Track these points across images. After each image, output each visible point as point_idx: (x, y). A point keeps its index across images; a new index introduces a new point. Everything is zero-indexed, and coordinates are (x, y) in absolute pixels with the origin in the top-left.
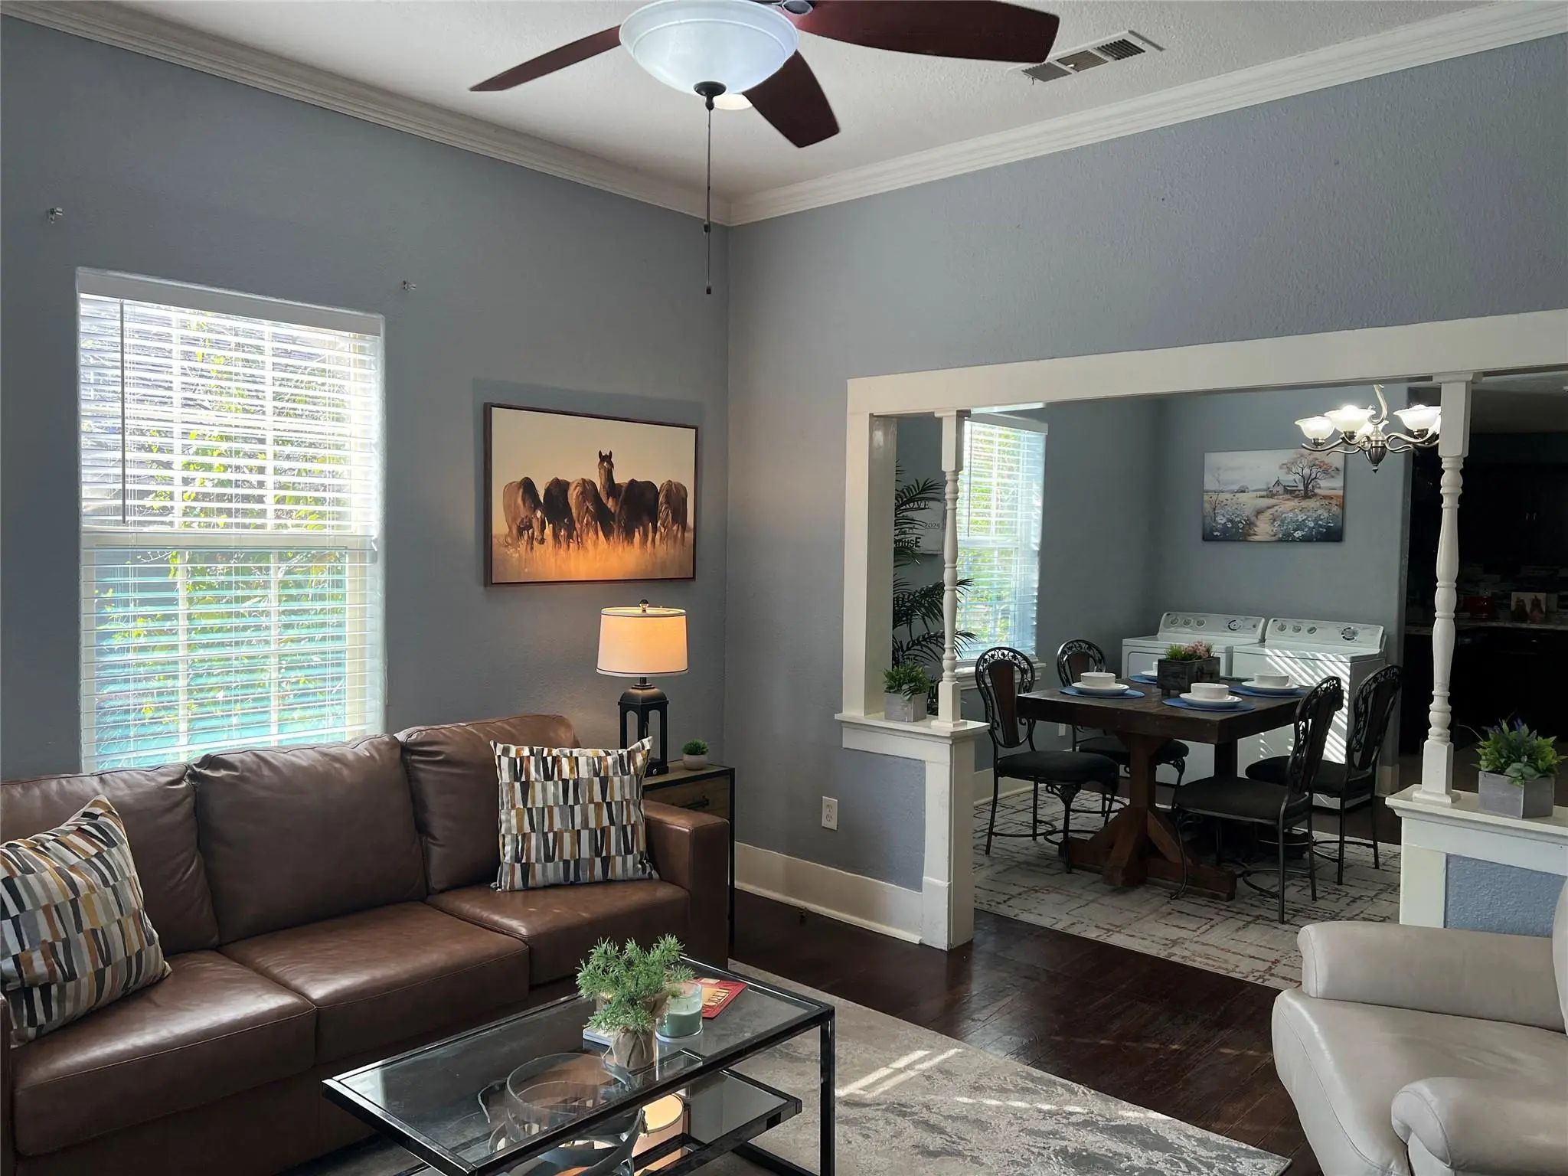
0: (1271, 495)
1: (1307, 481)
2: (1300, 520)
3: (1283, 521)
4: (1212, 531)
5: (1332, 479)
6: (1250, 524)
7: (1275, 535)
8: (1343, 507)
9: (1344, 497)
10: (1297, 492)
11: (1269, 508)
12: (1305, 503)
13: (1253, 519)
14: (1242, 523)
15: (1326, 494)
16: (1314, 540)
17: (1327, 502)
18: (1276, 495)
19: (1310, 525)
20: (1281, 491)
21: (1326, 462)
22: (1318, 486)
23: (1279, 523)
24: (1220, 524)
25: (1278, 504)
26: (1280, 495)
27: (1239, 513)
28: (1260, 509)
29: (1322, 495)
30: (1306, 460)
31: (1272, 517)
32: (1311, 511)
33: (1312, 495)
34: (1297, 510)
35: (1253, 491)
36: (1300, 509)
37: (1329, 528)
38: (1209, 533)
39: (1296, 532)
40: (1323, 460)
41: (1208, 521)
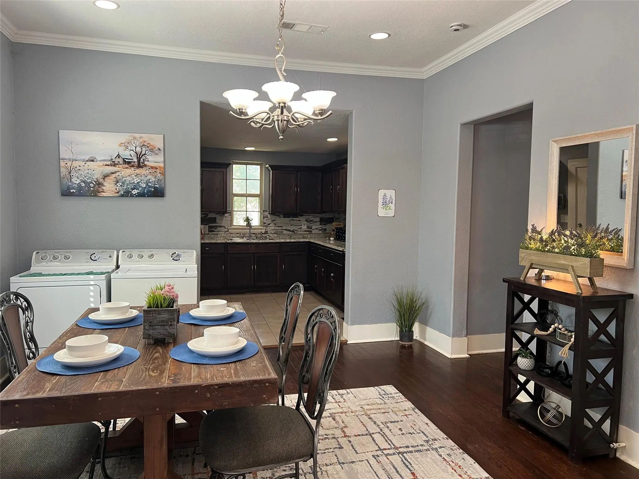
0: (115, 165)
1: (139, 156)
2: (136, 182)
3: (123, 183)
4: (69, 188)
6: (99, 184)
7: (118, 192)
8: (163, 174)
9: (164, 168)
10: (133, 163)
11: (113, 173)
12: (138, 171)
13: (101, 180)
14: (93, 184)
15: (153, 166)
16: (146, 196)
17: (154, 170)
18: (117, 164)
19: (143, 186)
20: (121, 162)
21: (151, 144)
22: (147, 160)
23: (121, 184)
24: (75, 184)
25: (119, 170)
26: (120, 164)
27: (90, 176)
28: (106, 174)
29: (150, 166)
30: (138, 142)
31: (115, 179)
32: (143, 176)
33: (143, 166)
34: (133, 175)
35: (101, 161)
36: (136, 175)
37: (155, 188)
38: (67, 190)
39: (134, 191)
40: (149, 142)
41: (65, 181)
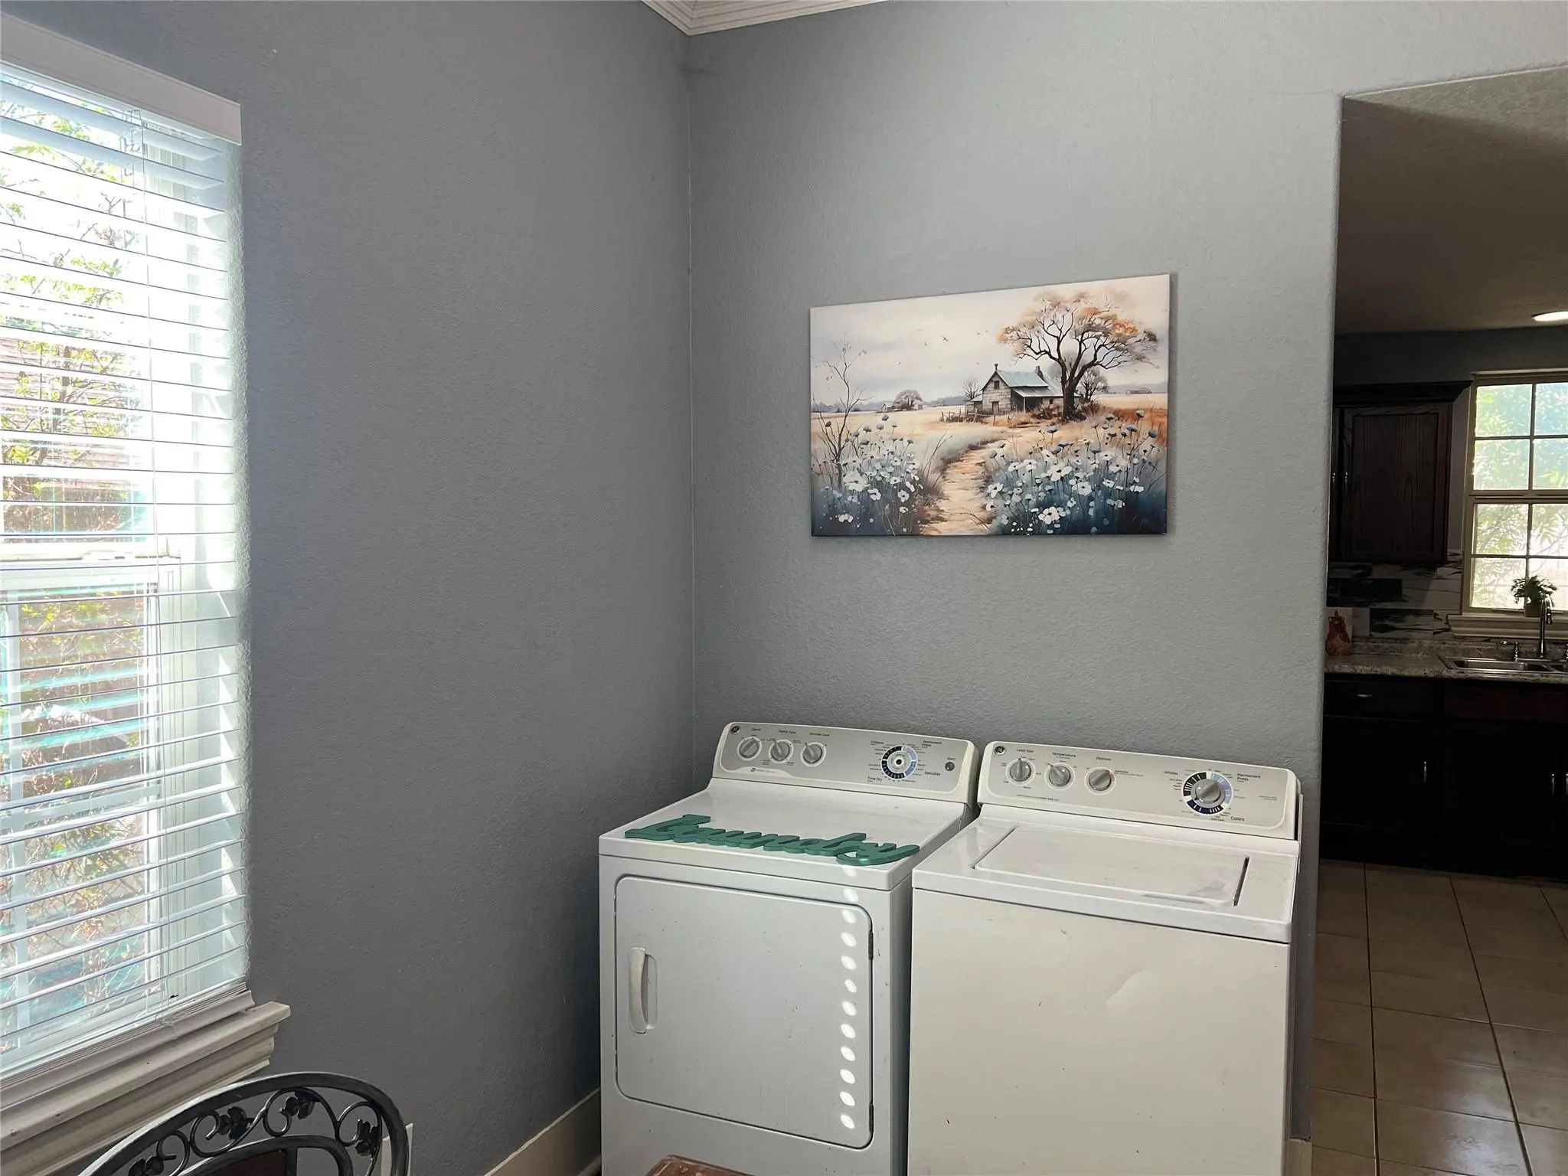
0: (979, 413)
1: (1072, 372)
2: (1056, 477)
3: (1009, 483)
4: (834, 511)
5: (1139, 365)
6: (928, 491)
7: (989, 521)
8: (1166, 438)
9: (1170, 412)
10: (1046, 404)
11: (973, 448)
12: (1065, 433)
13: (934, 477)
14: (908, 490)
15: (1123, 407)
16: (1094, 529)
17: (1125, 426)
18: (991, 413)
19: (1082, 492)
20: (1004, 404)
21: (1121, 318)
22: (1100, 385)
23: (1000, 487)
24: (852, 492)
25: (996, 436)
26: (1001, 412)
27: (899, 463)
28: (950, 452)
29: (1111, 410)
30: (1068, 316)
31: (981, 470)
32: (1083, 454)
33: (1085, 409)
34: (1045, 452)
35: (935, 404)
36: (1055, 448)
37: (1130, 498)
38: (827, 516)
39: (1046, 511)
40: (1113, 311)
41: (824, 484)
